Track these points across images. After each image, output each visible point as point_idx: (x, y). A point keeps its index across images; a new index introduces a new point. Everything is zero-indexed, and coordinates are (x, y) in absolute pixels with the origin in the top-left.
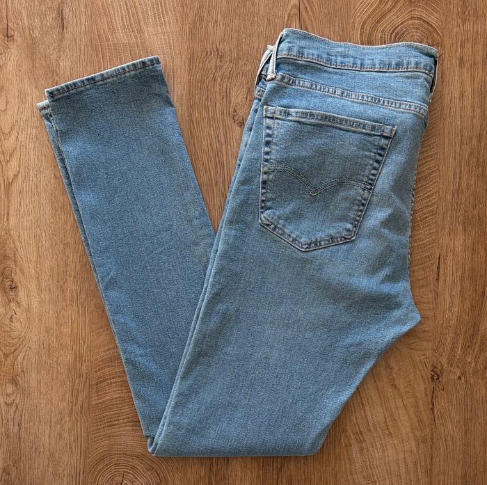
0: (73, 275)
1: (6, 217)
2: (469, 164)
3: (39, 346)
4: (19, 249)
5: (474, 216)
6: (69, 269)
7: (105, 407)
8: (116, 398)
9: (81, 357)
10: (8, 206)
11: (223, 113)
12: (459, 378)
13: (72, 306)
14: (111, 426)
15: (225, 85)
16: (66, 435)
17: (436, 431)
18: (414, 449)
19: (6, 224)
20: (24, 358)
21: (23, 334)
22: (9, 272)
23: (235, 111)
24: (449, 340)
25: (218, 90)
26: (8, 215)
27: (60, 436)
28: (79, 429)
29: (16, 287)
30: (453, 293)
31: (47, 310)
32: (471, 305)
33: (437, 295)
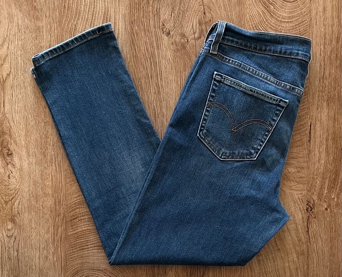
0: (51, 144)
1: (2, 104)
2: (331, 59)
3: (30, 194)
4: (13, 127)
5: (335, 95)
6: (49, 140)
7: (77, 236)
8: (85, 230)
9: (60, 202)
10: (4, 97)
11: (155, 27)
12: (326, 209)
13: (52, 165)
14: (82, 249)
15: (156, 6)
16: (51, 257)
17: (311, 247)
18: (295, 259)
19: (2, 109)
20: (19, 204)
21: (17, 187)
22: (6, 143)
23: (164, 25)
24: (318, 183)
25: (151, 10)
26: (4, 103)
27: (47, 257)
28: (60, 253)
29: (12, 154)
30: (321, 150)
31: (34, 170)
32: (334, 158)
33: (310, 152)
